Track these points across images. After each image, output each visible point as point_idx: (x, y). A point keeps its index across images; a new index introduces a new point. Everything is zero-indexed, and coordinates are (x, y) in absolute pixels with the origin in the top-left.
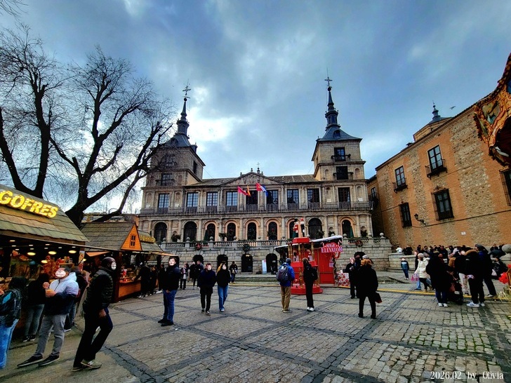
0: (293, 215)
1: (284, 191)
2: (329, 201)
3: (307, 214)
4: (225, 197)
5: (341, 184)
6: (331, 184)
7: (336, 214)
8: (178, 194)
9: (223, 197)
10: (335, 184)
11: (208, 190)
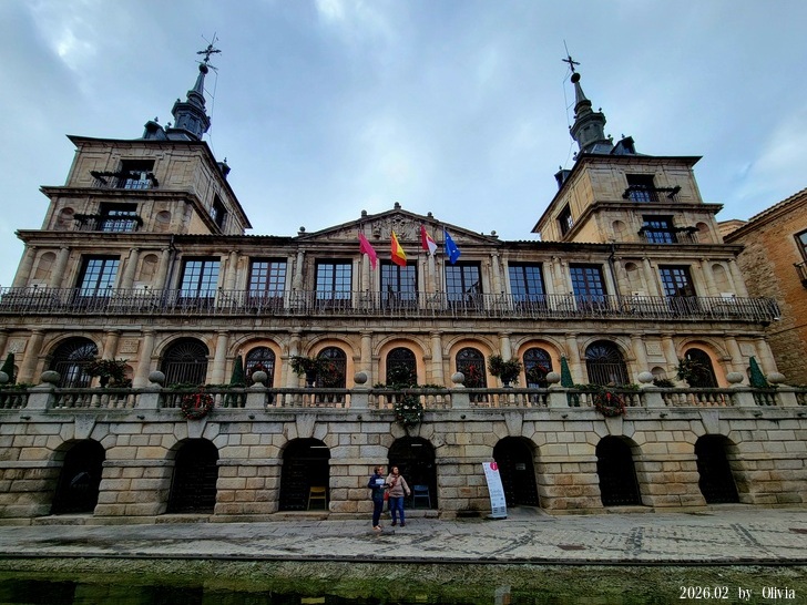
1: (501, 265)
3: (580, 328)
4: (311, 273)
7: (669, 329)
8: (152, 258)
9: (304, 272)
11: (254, 251)
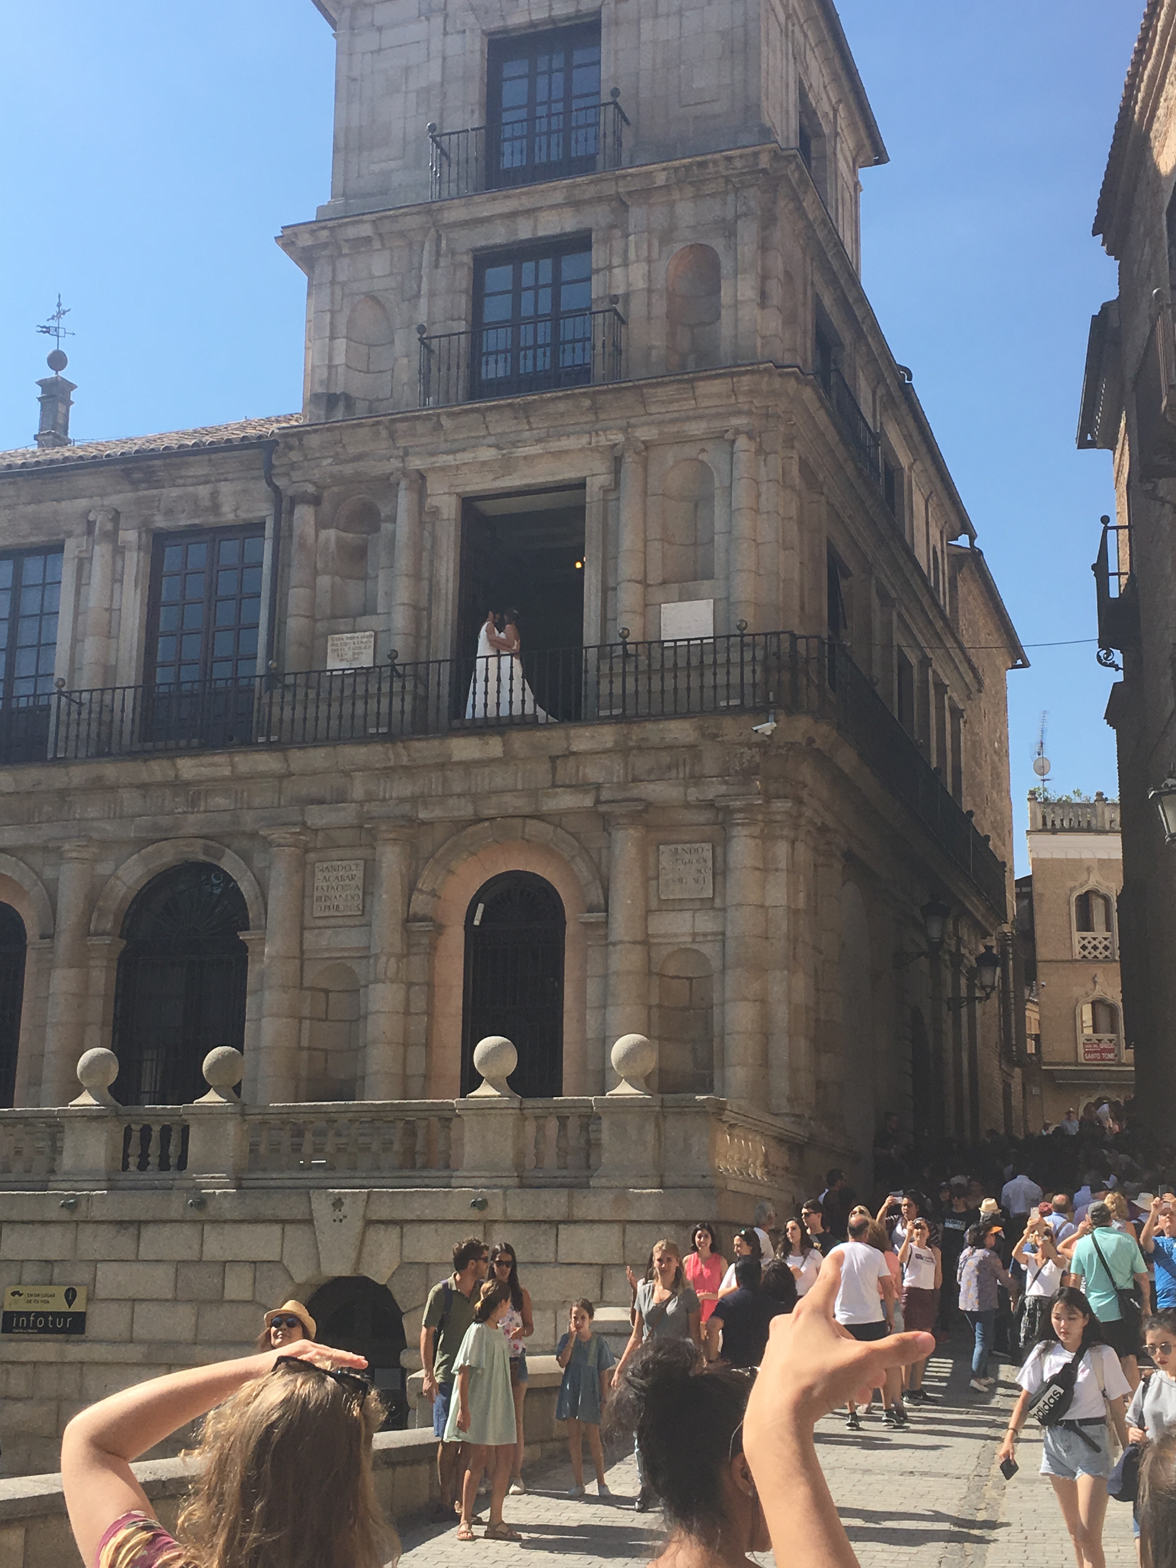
2: (347, 652)
3: (101, 816)
5: (491, 447)
10: (417, 460)
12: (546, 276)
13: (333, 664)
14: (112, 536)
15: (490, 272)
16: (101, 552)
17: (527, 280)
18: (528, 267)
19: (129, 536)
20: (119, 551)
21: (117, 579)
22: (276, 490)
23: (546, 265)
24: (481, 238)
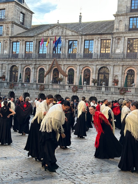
0: (87, 63)
1: (82, 41)
2: (118, 51)
3: (97, 63)
5: (130, 35)
6: (121, 35)
7: (122, 63)
8: (6, 42)
10: (125, 35)
11: (26, 40)
12: (136, 20)
13: (117, 52)
14: (98, 40)
15: (131, 19)
16: (97, 41)
17: (134, 20)
18: (134, 18)
19: (99, 40)
20: (98, 41)
21: (98, 43)
22: (112, 37)
23: (136, 18)
24: (130, 16)
